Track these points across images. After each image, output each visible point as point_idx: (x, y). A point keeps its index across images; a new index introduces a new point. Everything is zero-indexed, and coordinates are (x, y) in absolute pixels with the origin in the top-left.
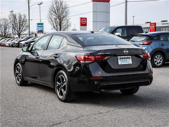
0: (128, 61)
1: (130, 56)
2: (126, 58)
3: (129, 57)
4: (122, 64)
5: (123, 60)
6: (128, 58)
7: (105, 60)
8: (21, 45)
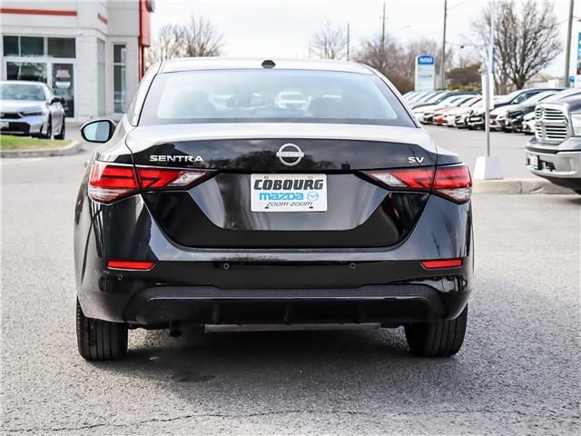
0: (305, 200)
1: (323, 177)
2: (298, 185)
3: (317, 181)
4: (272, 209)
5: (282, 191)
6: (309, 184)
7: (179, 187)
8: (494, 123)
